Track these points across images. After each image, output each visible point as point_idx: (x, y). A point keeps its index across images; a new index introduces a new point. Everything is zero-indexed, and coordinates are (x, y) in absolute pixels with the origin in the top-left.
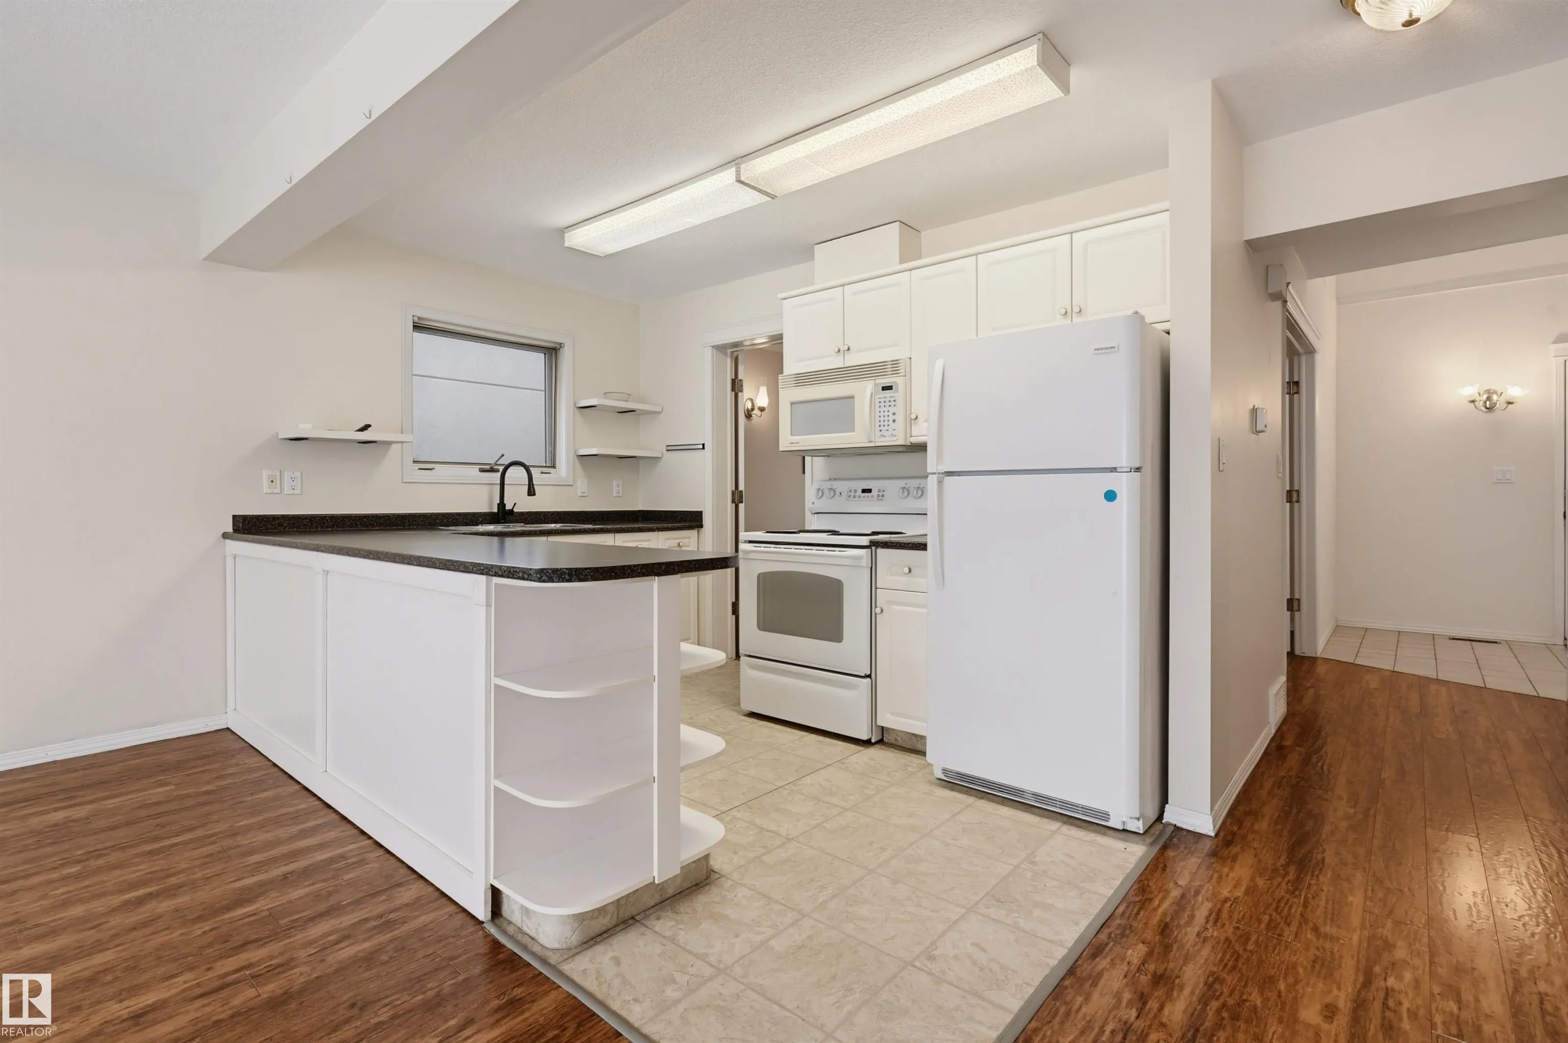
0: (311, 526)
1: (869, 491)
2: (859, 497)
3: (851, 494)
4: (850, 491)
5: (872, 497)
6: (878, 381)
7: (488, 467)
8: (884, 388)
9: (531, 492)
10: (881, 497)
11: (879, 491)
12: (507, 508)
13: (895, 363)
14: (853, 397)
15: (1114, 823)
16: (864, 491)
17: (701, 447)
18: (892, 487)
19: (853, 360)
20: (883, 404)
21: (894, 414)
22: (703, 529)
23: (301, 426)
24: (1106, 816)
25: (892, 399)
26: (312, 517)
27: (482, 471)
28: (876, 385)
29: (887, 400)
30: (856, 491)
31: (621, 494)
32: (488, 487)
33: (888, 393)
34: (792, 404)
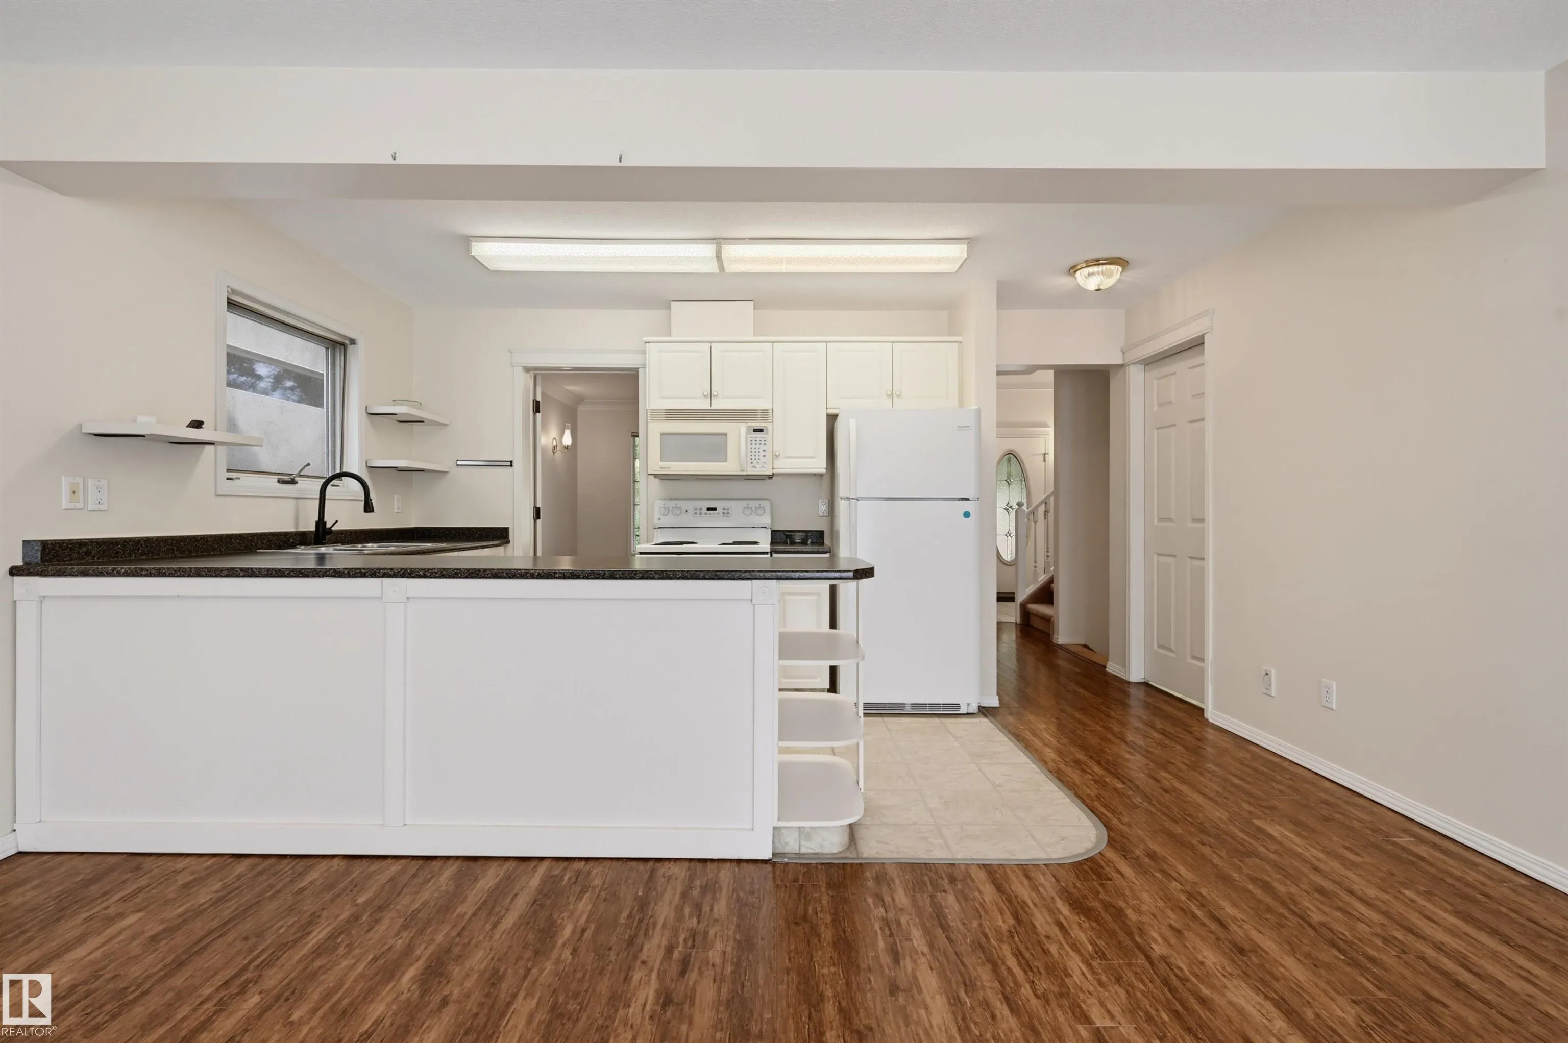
0: (124, 554)
1: (715, 509)
2: (706, 514)
3: (698, 512)
4: (696, 509)
5: (718, 514)
6: (749, 424)
7: (286, 478)
8: (755, 430)
9: (368, 507)
10: (726, 513)
11: (724, 509)
12: (328, 526)
13: (765, 411)
14: (726, 435)
15: (963, 710)
16: (709, 509)
17: (509, 464)
18: (736, 507)
19: (718, 404)
20: (754, 443)
21: (764, 451)
22: (510, 545)
23: (141, 419)
24: (957, 706)
25: (763, 440)
26: (125, 542)
27: (279, 481)
28: (749, 427)
29: (758, 439)
30: (701, 509)
31: (400, 511)
32: (293, 501)
33: (758, 434)
34: (662, 434)
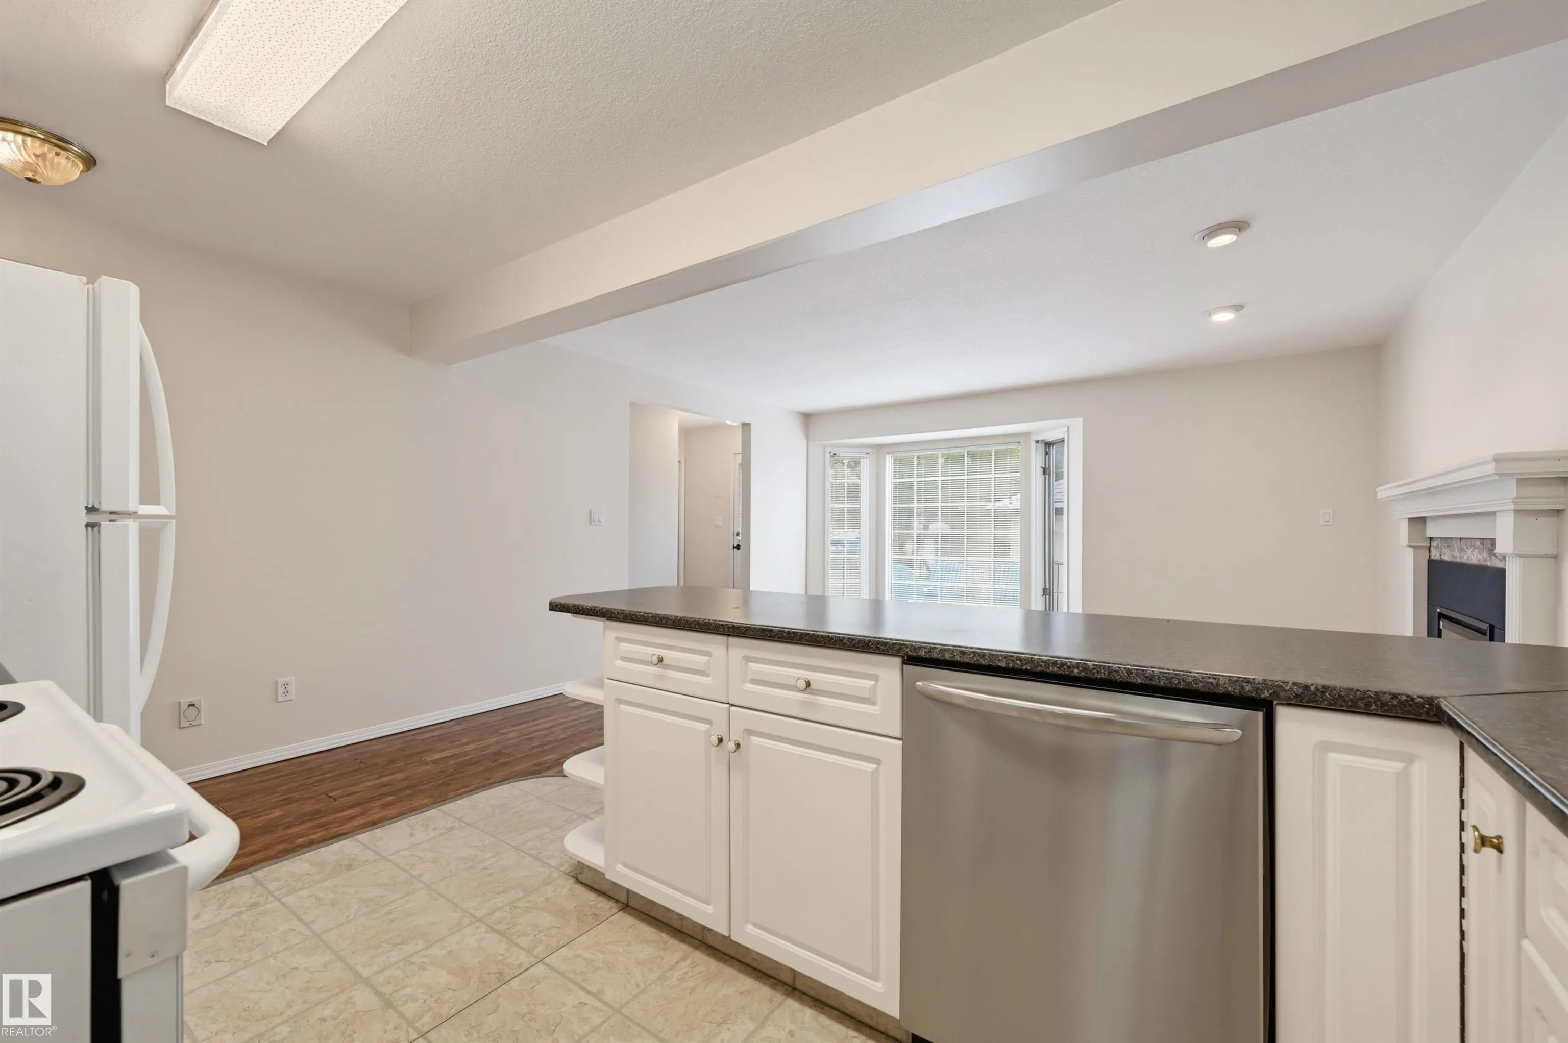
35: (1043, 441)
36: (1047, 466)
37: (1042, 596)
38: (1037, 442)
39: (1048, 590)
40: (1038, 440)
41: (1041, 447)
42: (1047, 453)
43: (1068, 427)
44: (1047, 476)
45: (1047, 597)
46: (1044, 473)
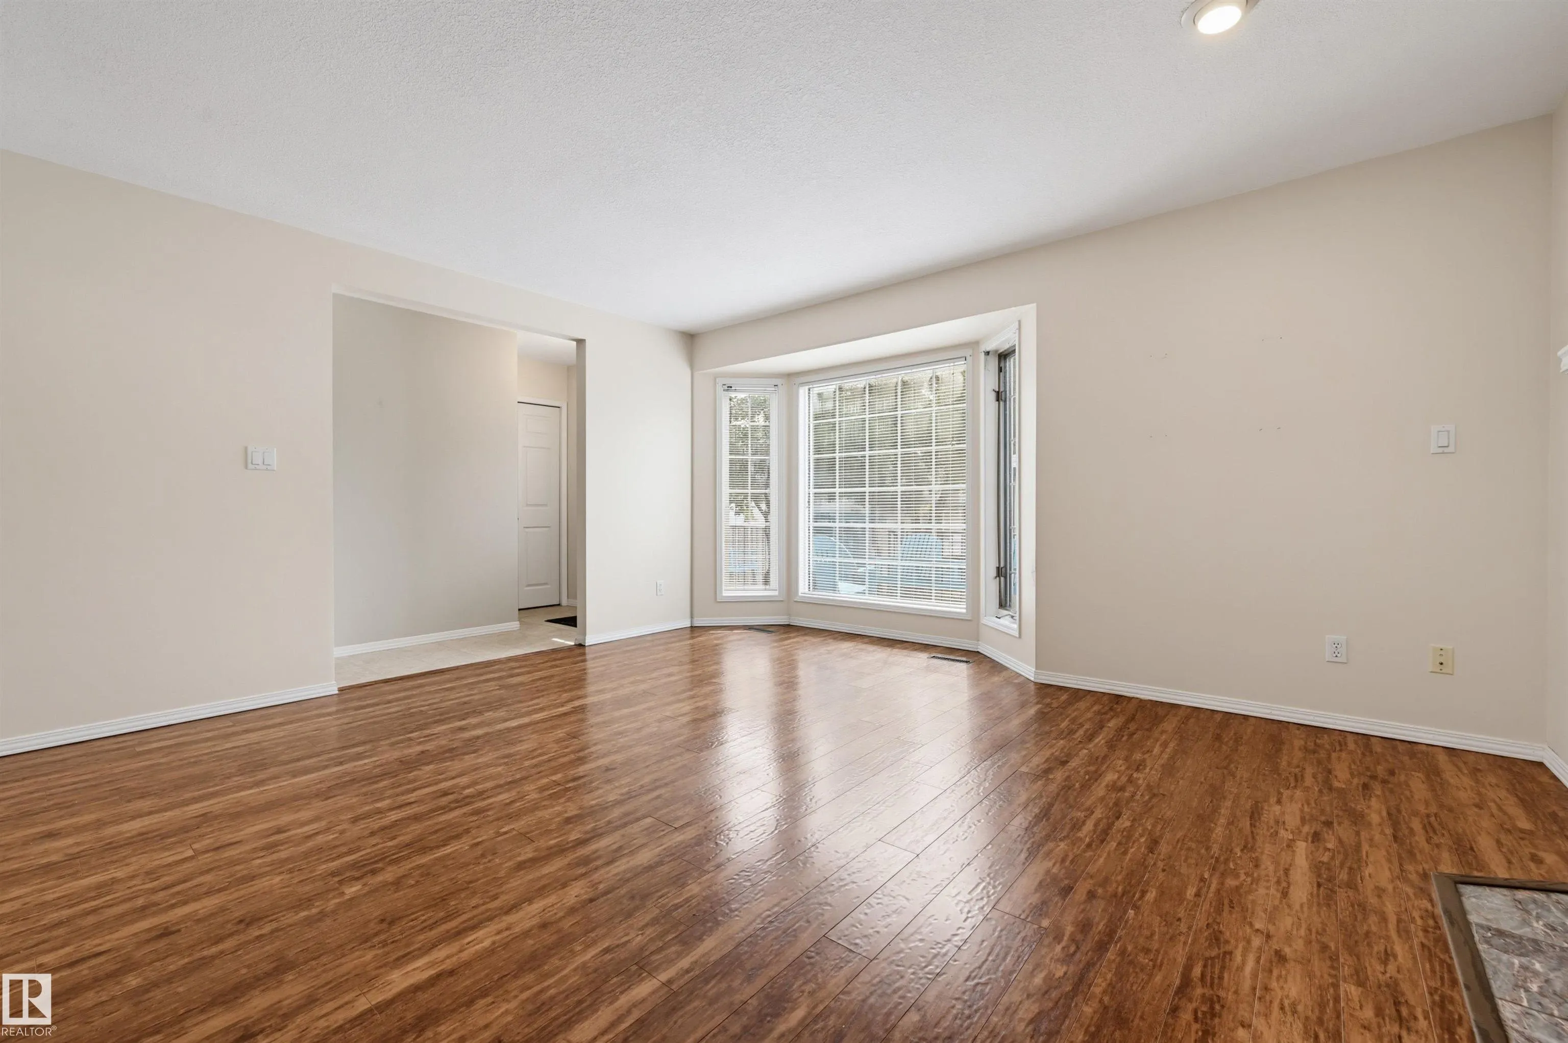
35: (996, 351)
36: (1002, 389)
37: (996, 577)
38: (988, 353)
39: (1003, 570)
40: (988, 349)
41: (994, 363)
42: (1000, 370)
43: (1020, 322)
44: (1002, 403)
45: (1002, 579)
46: (998, 400)
